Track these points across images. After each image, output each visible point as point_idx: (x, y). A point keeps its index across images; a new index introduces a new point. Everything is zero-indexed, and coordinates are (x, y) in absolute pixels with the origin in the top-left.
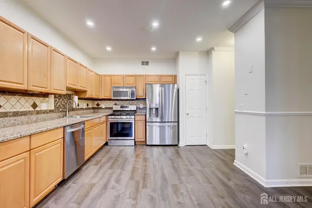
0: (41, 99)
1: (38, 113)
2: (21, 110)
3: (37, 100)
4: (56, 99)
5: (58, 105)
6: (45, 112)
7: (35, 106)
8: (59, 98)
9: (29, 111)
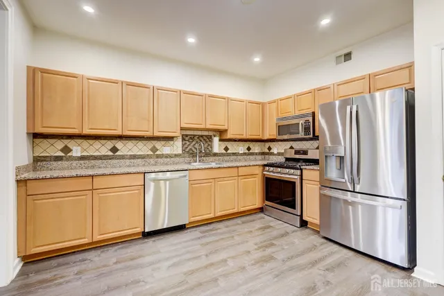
0: (163, 143)
1: (158, 156)
2: (138, 153)
3: (158, 144)
4: (184, 142)
5: (189, 148)
6: (167, 156)
7: (154, 149)
8: (191, 140)
9: (148, 155)
